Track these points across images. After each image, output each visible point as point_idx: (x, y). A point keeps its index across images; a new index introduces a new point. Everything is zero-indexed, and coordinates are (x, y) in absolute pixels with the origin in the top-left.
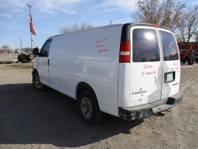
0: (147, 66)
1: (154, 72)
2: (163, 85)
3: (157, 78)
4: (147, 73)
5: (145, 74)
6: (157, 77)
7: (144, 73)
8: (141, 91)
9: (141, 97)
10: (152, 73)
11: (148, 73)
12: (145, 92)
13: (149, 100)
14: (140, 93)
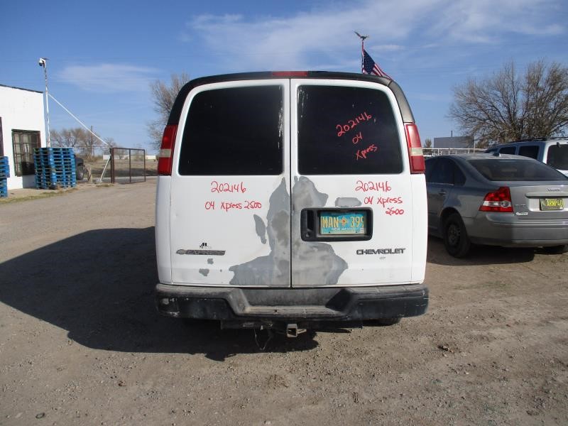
0: (226, 187)
1: (253, 204)
2: (298, 244)
3: (266, 222)
4: (225, 205)
5: (218, 205)
6: (268, 217)
7: (212, 205)
8: (205, 248)
9: (206, 266)
10: (243, 206)
11: (228, 206)
12: (222, 253)
13: (235, 277)
14: (201, 254)
